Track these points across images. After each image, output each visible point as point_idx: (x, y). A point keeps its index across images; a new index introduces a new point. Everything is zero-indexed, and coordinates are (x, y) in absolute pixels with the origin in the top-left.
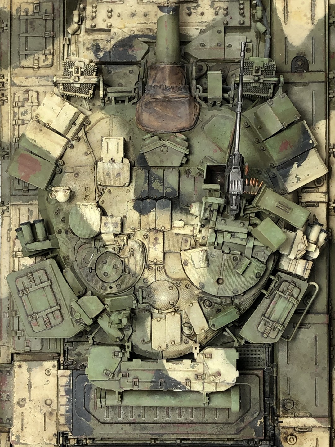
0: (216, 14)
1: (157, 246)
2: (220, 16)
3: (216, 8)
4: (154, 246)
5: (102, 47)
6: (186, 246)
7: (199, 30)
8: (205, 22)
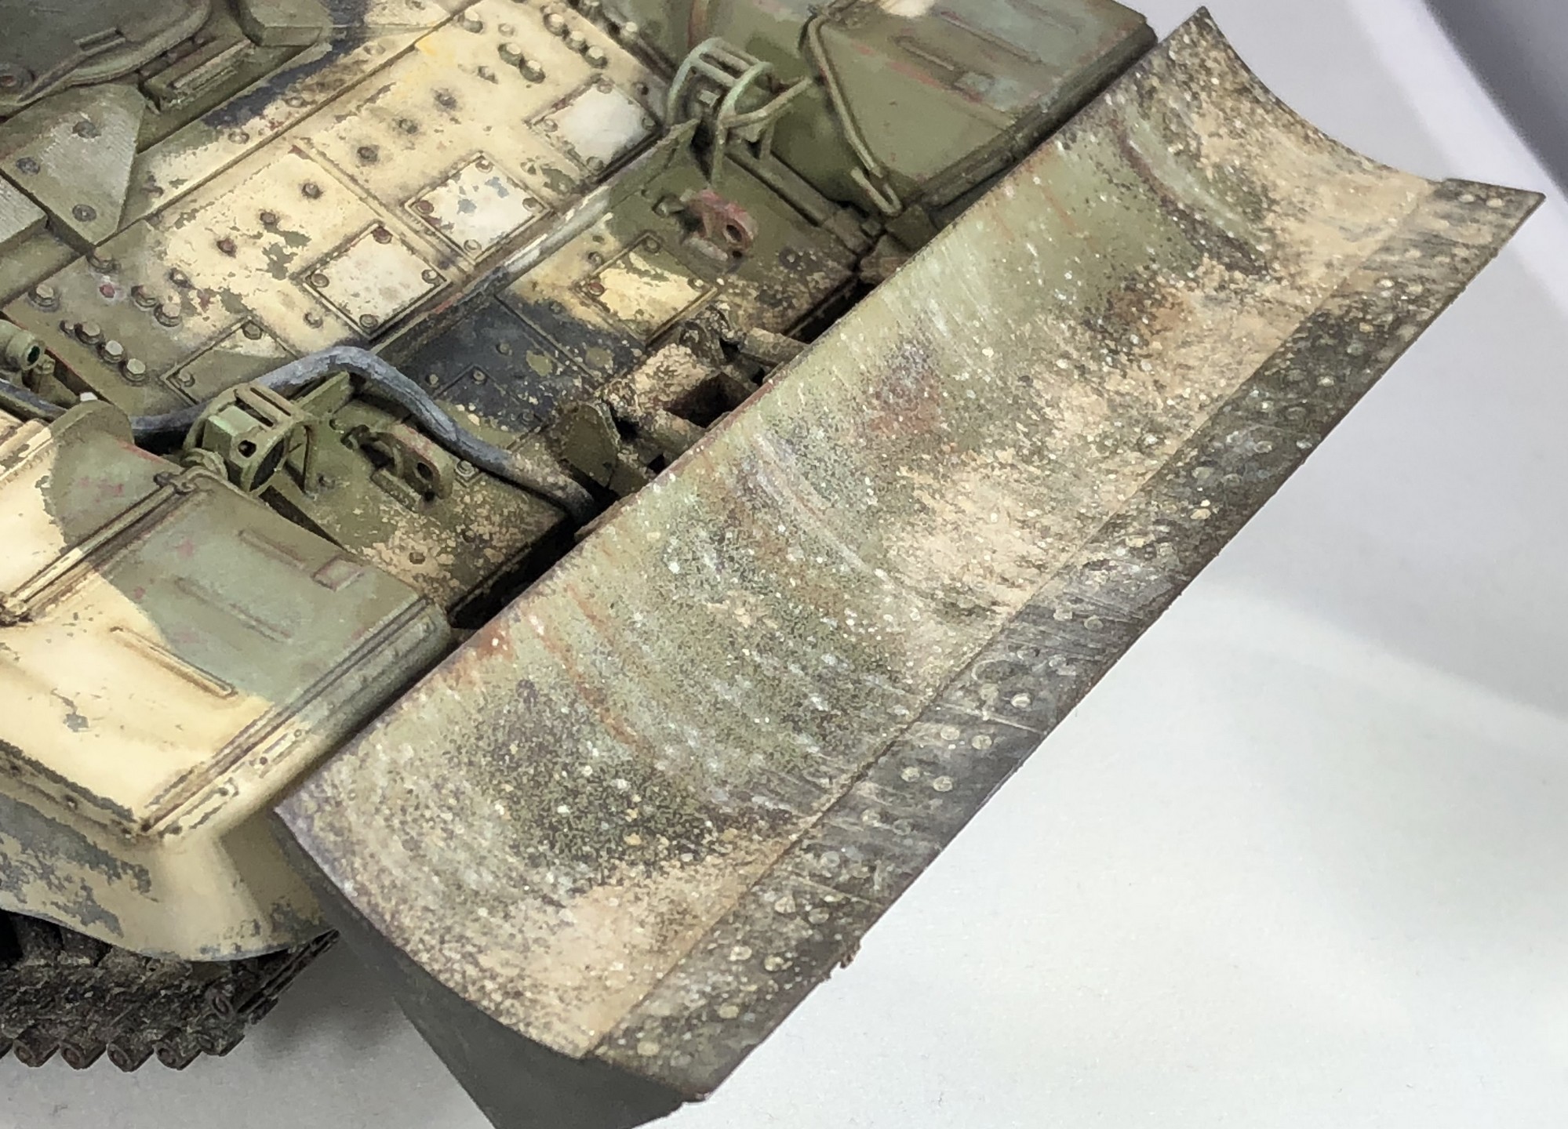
2: (152, 278)
3: (205, 303)
8: (179, 224)
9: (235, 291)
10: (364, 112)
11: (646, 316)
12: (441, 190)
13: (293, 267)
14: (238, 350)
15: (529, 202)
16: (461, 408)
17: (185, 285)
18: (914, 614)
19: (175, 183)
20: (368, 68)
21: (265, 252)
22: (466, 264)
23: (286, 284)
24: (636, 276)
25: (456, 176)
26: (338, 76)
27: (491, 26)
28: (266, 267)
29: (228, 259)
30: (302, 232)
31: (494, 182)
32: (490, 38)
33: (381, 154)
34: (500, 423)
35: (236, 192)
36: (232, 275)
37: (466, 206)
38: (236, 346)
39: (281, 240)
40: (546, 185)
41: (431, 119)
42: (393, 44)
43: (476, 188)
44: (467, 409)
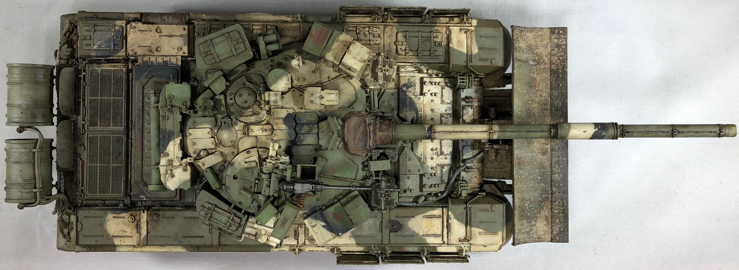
0: (432, 168)
1: (261, 131)
2: (430, 171)
3: (436, 168)
4: (261, 129)
5: (410, 89)
6: (261, 152)
7: (420, 157)
8: (426, 161)
13: (439, 153)
14: (445, 171)
18: (540, 157)
19: (421, 155)
23: (441, 157)
30: (436, 147)
35: (427, 149)
39: (435, 151)
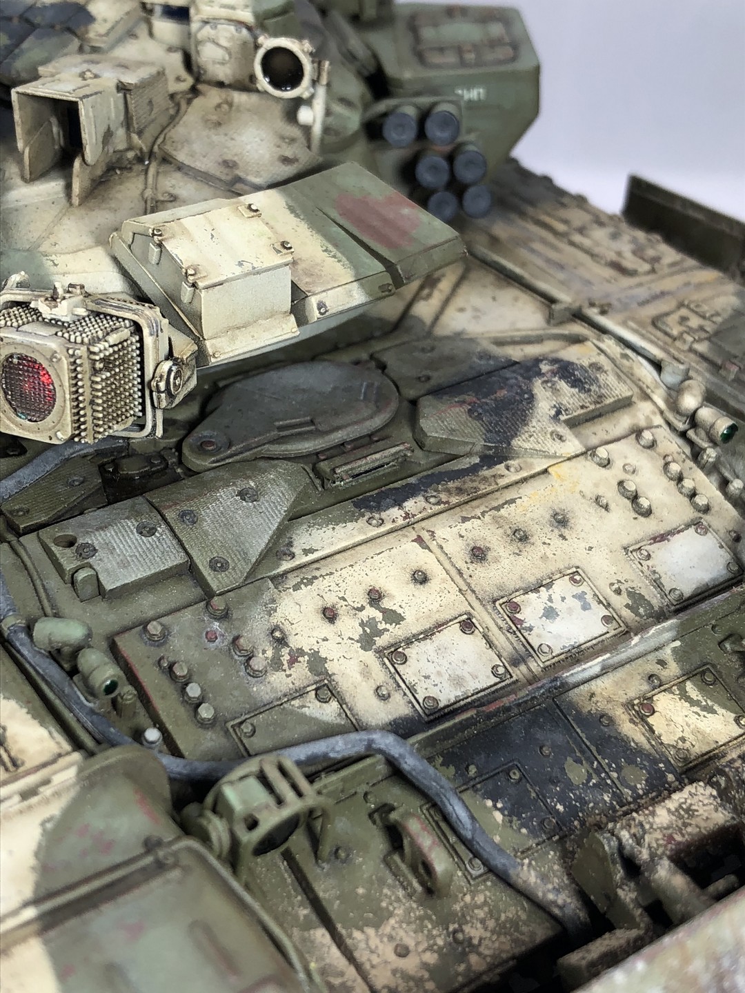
7: (297, 550)
9: (323, 654)
10: (487, 518)
11: (687, 745)
12: (532, 596)
14: (305, 710)
15: (607, 619)
16: (489, 803)
17: (282, 642)
19: (307, 552)
20: (502, 482)
21: (362, 624)
22: (535, 666)
24: (687, 704)
25: (549, 586)
26: (475, 484)
27: (618, 464)
28: (357, 637)
29: (328, 624)
30: (400, 611)
31: (580, 597)
32: (615, 473)
33: (490, 556)
34: (523, 825)
35: (356, 567)
36: (325, 640)
37: (550, 613)
38: (304, 706)
39: (378, 615)
40: (627, 606)
41: (542, 533)
42: (531, 466)
43: (563, 599)
44: (495, 806)
